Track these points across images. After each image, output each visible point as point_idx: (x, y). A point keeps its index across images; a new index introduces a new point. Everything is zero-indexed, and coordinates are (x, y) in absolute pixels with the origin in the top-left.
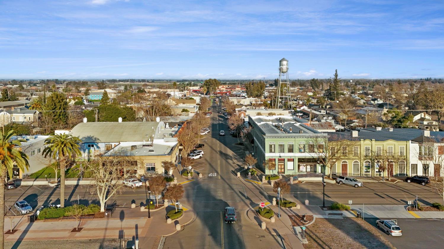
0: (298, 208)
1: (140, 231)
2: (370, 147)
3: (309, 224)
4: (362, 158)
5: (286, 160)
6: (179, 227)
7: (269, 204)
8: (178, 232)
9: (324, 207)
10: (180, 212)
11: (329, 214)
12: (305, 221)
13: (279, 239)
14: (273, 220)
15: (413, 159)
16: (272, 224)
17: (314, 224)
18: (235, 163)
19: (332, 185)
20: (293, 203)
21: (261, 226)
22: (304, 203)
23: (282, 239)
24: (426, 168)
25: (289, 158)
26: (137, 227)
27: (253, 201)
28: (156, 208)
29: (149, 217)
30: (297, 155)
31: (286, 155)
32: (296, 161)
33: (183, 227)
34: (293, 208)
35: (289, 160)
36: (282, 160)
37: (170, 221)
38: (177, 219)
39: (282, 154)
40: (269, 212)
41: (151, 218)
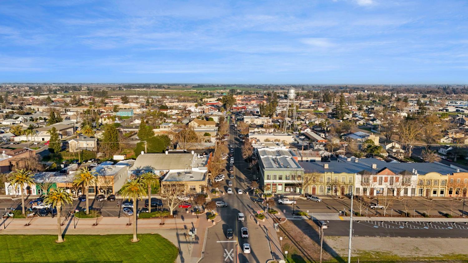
0: (279, 214)
1: (194, 225)
2: (331, 177)
3: (282, 223)
4: (325, 184)
5: (277, 185)
6: (214, 223)
7: (263, 212)
8: (214, 226)
9: (294, 214)
10: (214, 215)
11: (295, 218)
12: (281, 221)
13: (265, 230)
14: (264, 220)
15: (357, 185)
16: (263, 222)
17: (285, 223)
18: (245, 185)
19: (304, 200)
20: (277, 211)
21: (257, 223)
22: (283, 212)
23: (267, 230)
24: (365, 190)
25: (279, 183)
26: (192, 223)
27: (255, 210)
28: (201, 213)
29: (198, 218)
30: (284, 181)
31: (278, 181)
32: (284, 185)
33: (217, 223)
34: (276, 214)
35: (279, 185)
36: (274, 185)
37: (209, 220)
38: (213, 219)
39: (275, 181)
40: (262, 216)
41: (199, 218)
